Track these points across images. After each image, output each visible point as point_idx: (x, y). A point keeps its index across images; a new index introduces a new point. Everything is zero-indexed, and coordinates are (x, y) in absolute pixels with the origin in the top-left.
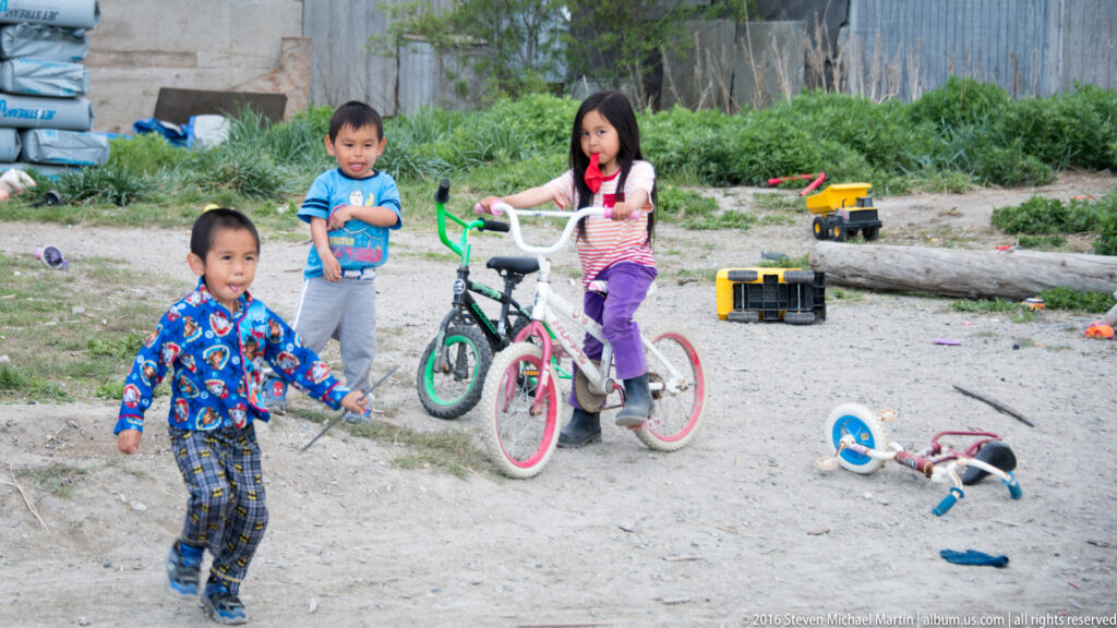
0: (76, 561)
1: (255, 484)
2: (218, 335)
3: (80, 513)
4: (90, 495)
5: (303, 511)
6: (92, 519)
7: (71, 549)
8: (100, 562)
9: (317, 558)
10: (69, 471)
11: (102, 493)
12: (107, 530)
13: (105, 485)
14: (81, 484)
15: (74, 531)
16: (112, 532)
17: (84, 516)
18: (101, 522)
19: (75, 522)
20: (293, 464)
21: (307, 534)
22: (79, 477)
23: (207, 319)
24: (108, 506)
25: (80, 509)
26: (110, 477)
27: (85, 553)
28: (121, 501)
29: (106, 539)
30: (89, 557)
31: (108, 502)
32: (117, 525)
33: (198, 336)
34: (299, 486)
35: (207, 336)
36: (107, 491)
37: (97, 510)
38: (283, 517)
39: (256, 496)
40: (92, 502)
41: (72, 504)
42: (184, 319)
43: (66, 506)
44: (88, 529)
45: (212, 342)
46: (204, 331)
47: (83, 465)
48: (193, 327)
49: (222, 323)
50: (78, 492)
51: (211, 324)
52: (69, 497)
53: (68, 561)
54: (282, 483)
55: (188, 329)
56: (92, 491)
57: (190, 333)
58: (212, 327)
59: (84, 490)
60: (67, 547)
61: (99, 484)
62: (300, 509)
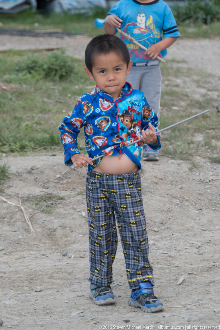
0: (47, 252)
1: (135, 216)
2: (103, 110)
3: (55, 222)
4: (64, 212)
5: (196, 221)
6: (63, 227)
7: (47, 245)
8: (61, 253)
9: (196, 250)
10: (54, 198)
11: (72, 211)
12: (70, 234)
13: (75, 206)
14: (60, 206)
15: (51, 234)
16: (74, 235)
17: (58, 225)
18: (68, 229)
19: (51, 228)
20: (197, 192)
21: (195, 236)
22: (59, 201)
23: (97, 102)
24: (74, 219)
25: (56, 221)
26: (79, 201)
27: (54, 247)
28: (81, 215)
29: (69, 239)
30: (56, 249)
31: (74, 216)
32: (77, 231)
33: (91, 112)
34: (197, 206)
35: (96, 111)
36: (75, 209)
37: (67, 221)
38: (182, 225)
39: (136, 224)
40: (65, 216)
41: (53, 218)
42: (83, 103)
43: (48, 219)
44: (59, 232)
45: (99, 115)
46: (94, 109)
47: (62, 194)
48: (88, 107)
49: (106, 104)
50: (57, 210)
51: (100, 104)
52: (51, 213)
53: (43, 252)
54: (187, 204)
55: (85, 108)
56: (66, 210)
57: (87, 111)
58: (100, 107)
59: (60, 210)
60: (45, 243)
61: (71, 206)
62: (195, 220)
